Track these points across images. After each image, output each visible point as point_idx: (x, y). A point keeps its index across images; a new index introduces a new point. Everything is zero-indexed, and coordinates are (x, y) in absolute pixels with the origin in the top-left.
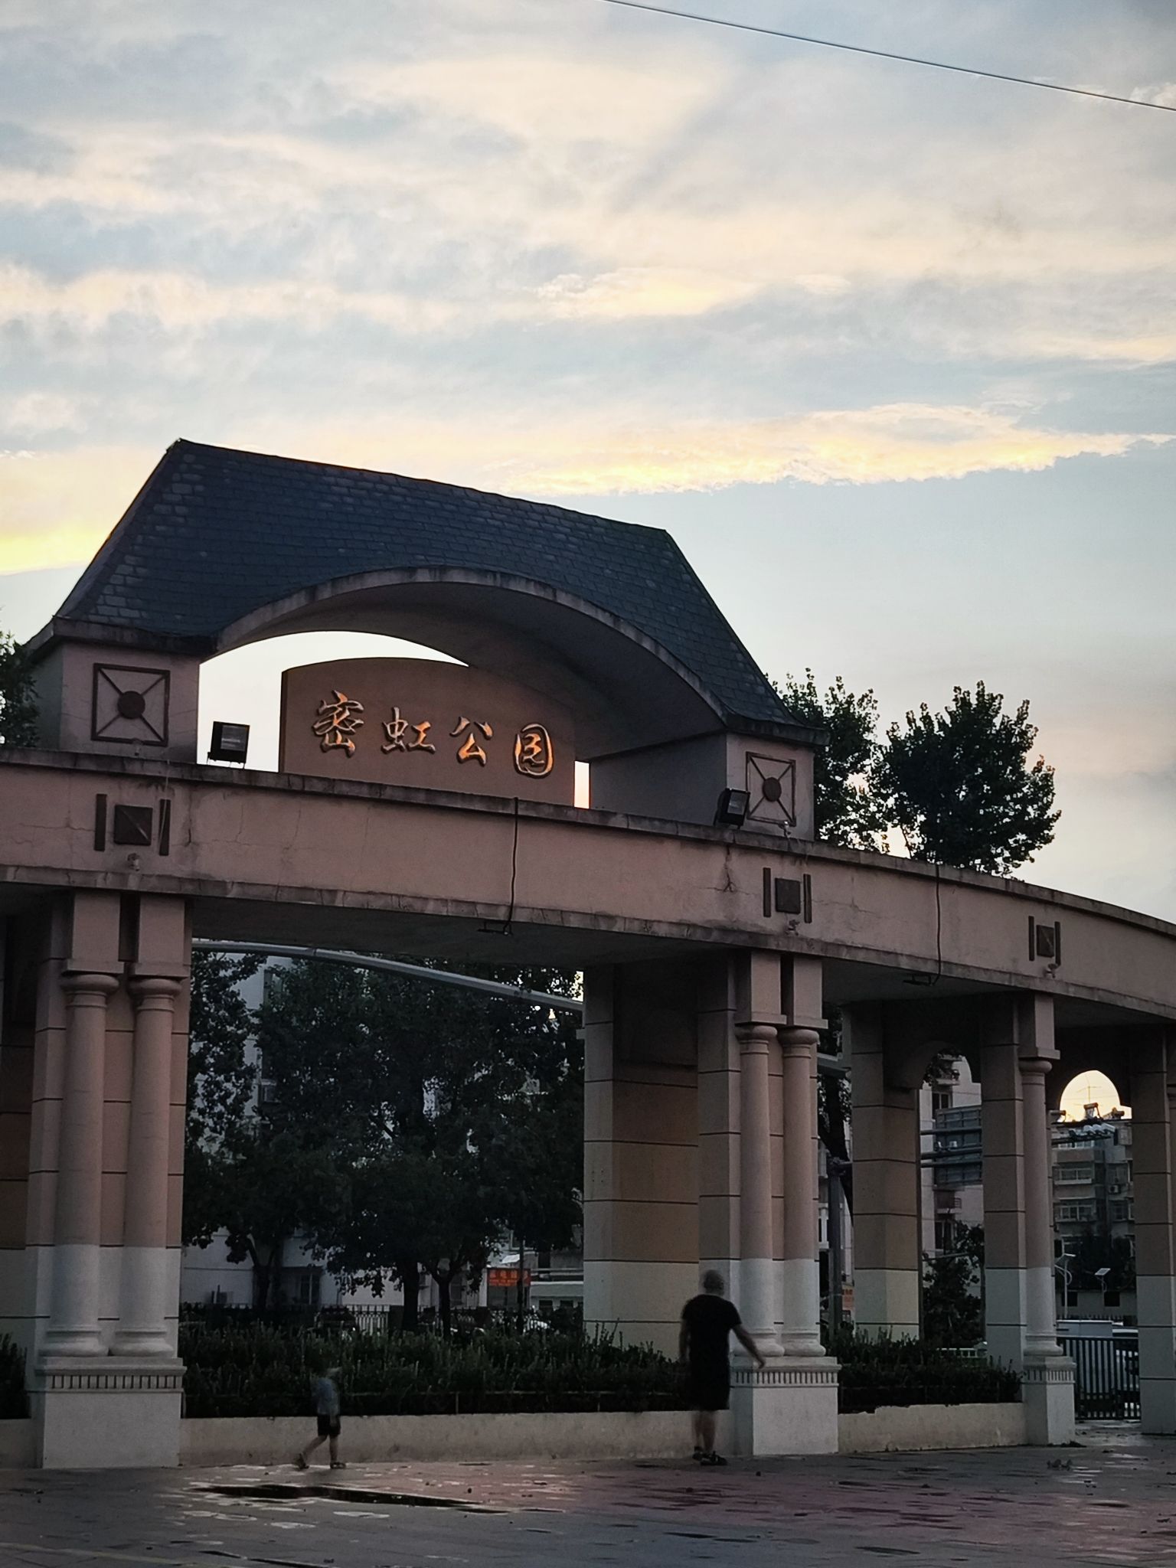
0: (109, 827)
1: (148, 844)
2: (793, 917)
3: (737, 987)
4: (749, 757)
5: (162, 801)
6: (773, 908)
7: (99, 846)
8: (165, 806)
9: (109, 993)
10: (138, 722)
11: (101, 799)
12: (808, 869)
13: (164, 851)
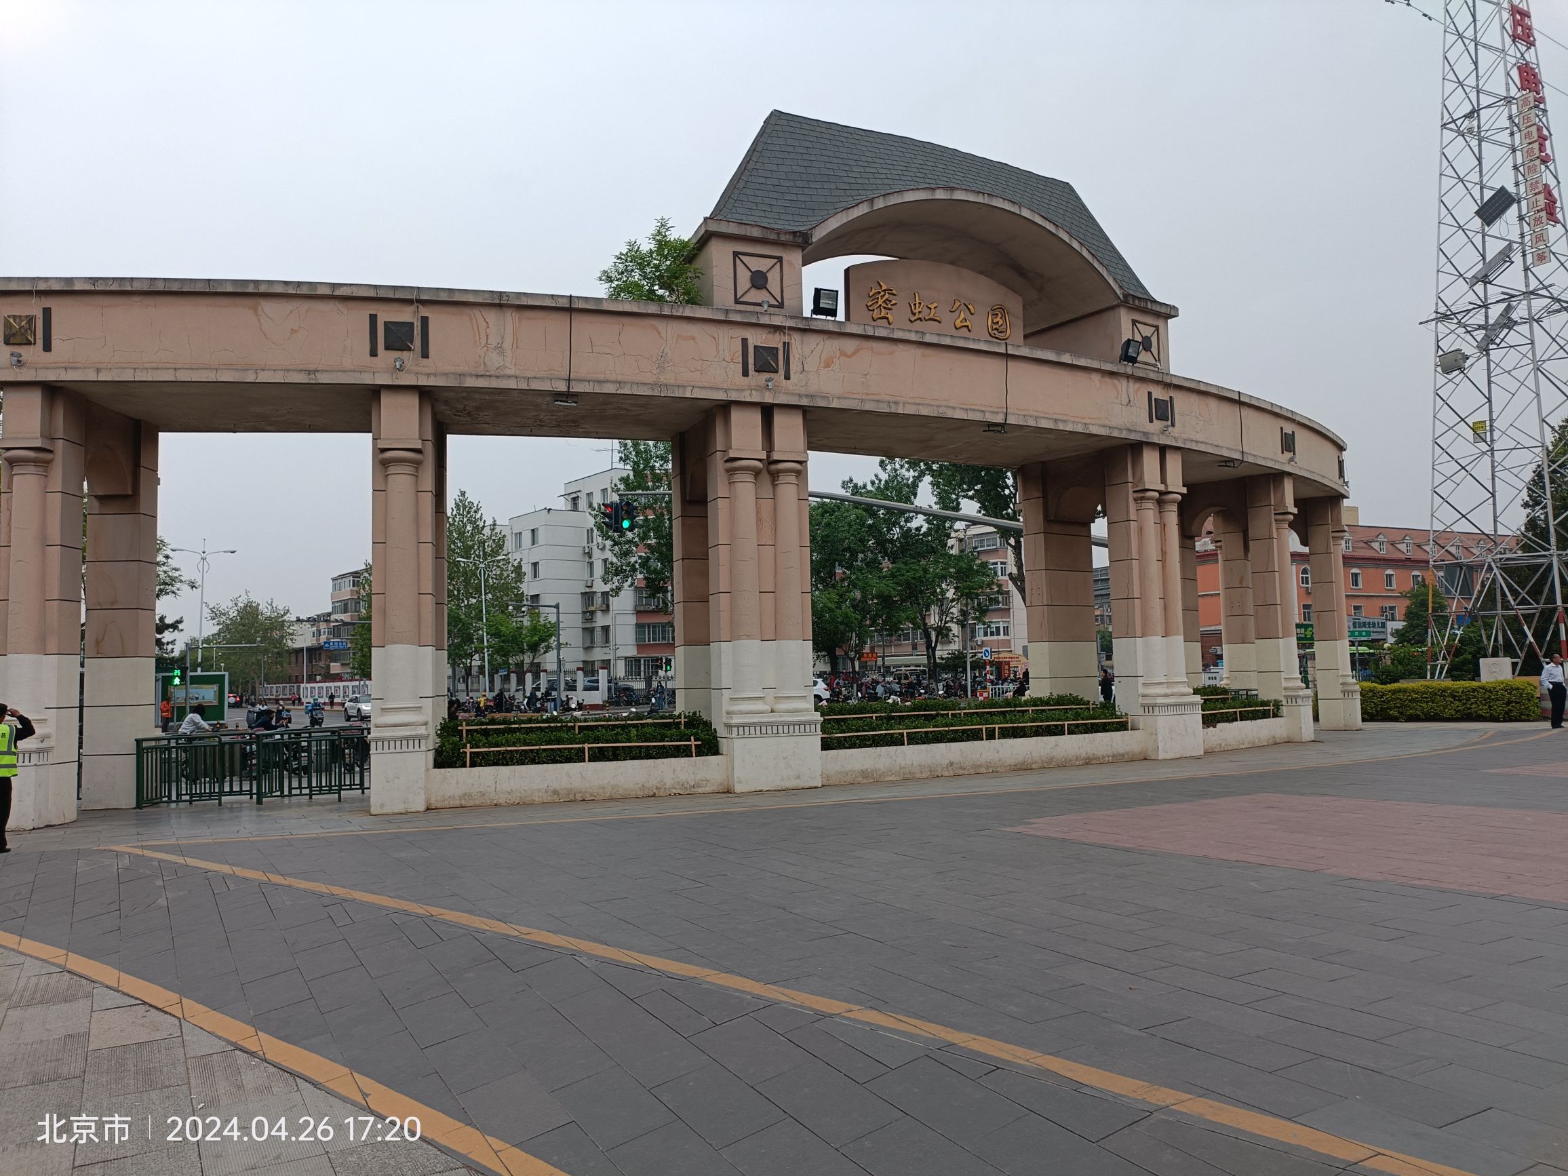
0: (751, 360)
1: (776, 371)
2: (1165, 423)
3: (1133, 468)
4: (1134, 322)
5: (784, 343)
6: (1154, 417)
7: (745, 373)
8: (787, 346)
9: (757, 473)
10: (764, 292)
11: (745, 341)
12: (1172, 393)
13: (787, 377)
